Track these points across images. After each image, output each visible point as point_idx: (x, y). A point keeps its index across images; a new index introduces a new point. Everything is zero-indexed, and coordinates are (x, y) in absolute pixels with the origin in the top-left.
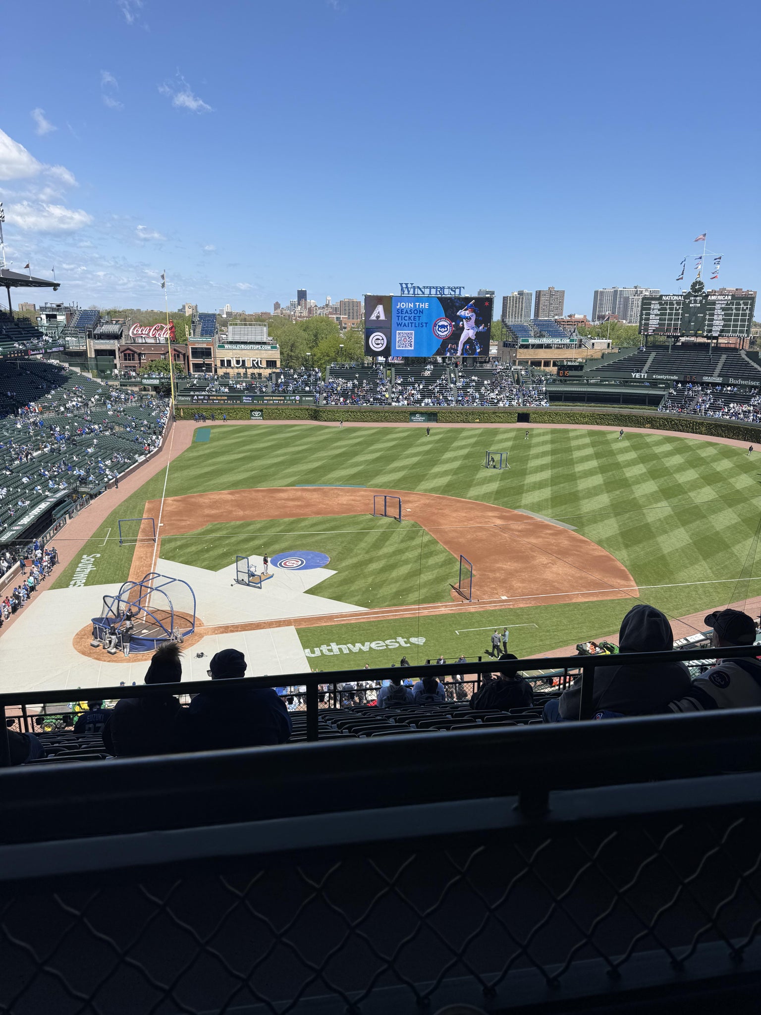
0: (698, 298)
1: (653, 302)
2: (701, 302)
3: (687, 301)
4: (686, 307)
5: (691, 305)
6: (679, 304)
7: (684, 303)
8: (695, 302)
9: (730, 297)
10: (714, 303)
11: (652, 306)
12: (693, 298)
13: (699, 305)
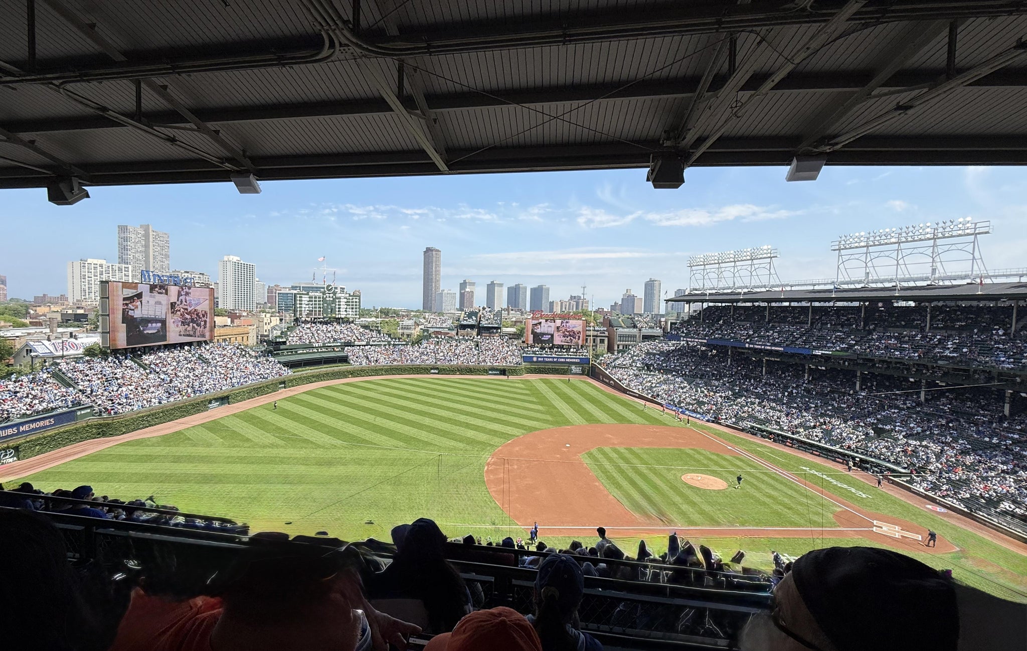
0: (331, 295)
1: (303, 296)
2: (332, 297)
3: (325, 296)
4: (324, 300)
5: (327, 299)
6: (319, 298)
7: (323, 297)
8: (329, 297)
9: (348, 295)
10: (340, 298)
11: (303, 299)
12: (327, 295)
13: (332, 299)
